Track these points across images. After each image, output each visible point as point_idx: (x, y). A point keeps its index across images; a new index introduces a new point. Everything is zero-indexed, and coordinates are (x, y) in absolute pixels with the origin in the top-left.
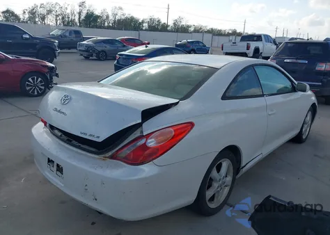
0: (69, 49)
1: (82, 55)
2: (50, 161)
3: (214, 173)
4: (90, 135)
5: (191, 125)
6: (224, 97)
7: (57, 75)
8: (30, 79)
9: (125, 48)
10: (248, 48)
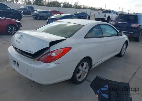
0: (28, 14)
1: (33, 17)
2: (14, 61)
3: (80, 67)
4: (29, 51)
5: (70, 48)
6: (85, 37)
7: (21, 26)
8: (10, 28)
9: (52, 15)
10: (105, 16)
